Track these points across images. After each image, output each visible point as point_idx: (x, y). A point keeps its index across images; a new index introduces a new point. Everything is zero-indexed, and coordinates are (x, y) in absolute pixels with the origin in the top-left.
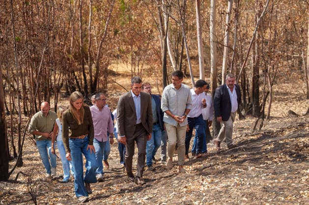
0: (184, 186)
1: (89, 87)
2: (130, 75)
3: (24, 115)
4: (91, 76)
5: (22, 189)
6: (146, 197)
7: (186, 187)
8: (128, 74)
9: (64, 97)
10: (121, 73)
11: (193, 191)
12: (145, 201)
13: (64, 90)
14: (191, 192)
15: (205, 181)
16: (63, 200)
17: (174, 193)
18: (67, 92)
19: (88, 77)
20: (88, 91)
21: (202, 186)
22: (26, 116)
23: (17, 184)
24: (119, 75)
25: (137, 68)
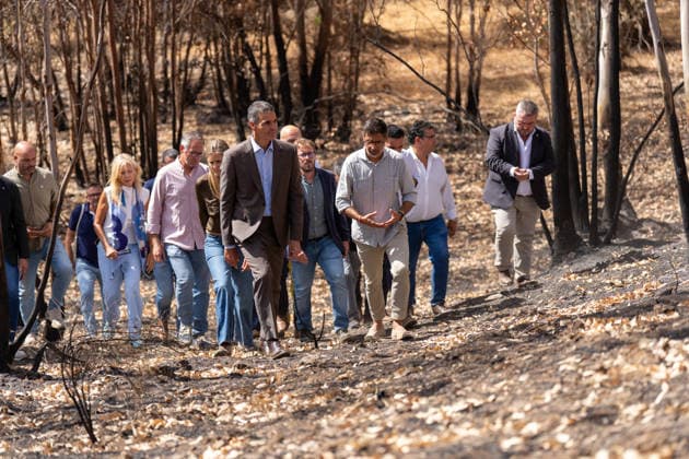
0: (597, 366)
1: (295, 85)
2: (443, 45)
3: (75, 185)
4: (302, 45)
5: (53, 396)
6: (461, 405)
7: (603, 370)
8: (436, 39)
9: (213, 121)
10: (411, 35)
11: (627, 380)
12: (454, 415)
13: (209, 97)
14: (617, 382)
15: (673, 352)
16: (182, 426)
17: (557, 387)
18: (219, 106)
19: (292, 50)
20: (294, 98)
21: (662, 366)
22: (82, 186)
23: (37, 382)
24: (403, 41)
25: (466, 17)
